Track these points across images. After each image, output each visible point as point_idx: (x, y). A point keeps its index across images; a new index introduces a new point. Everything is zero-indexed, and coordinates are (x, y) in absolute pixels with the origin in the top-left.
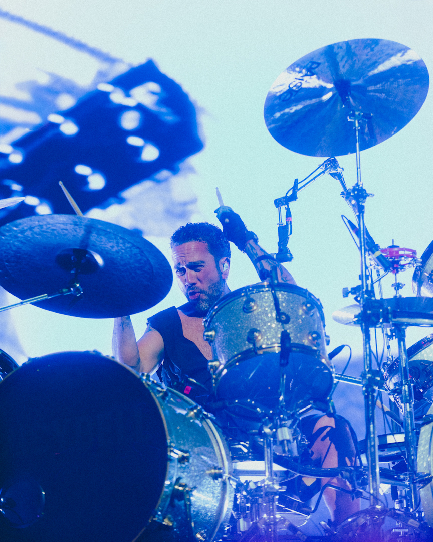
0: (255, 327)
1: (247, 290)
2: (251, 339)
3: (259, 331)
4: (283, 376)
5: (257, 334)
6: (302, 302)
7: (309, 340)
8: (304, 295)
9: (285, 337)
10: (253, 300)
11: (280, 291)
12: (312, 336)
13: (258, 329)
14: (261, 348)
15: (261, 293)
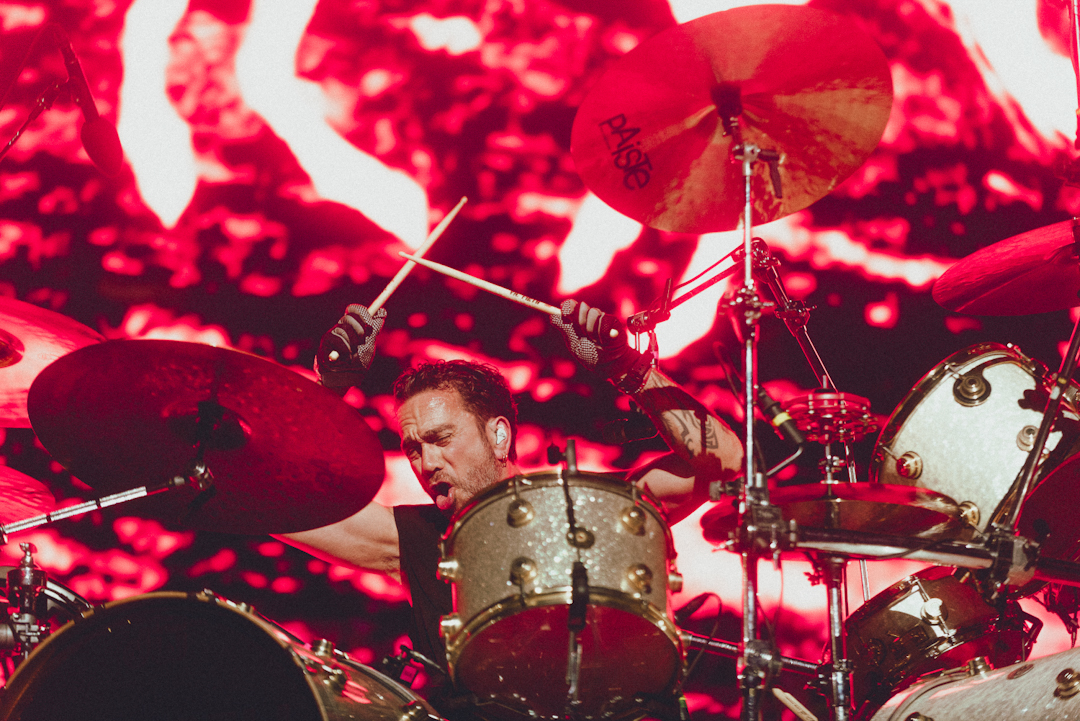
0: (527, 555)
1: (517, 483)
2: (516, 577)
3: (533, 563)
4: (575, 650)
5: (526, 567)
6: (621, 507)
7: (631, 583)
8: (628, 495)
9: (579, 573)
10: (523, 503)
11: (581, 486)
12: (635, 574)
13: (532, 558)
14: (532, 595)
15: (544, 489)
